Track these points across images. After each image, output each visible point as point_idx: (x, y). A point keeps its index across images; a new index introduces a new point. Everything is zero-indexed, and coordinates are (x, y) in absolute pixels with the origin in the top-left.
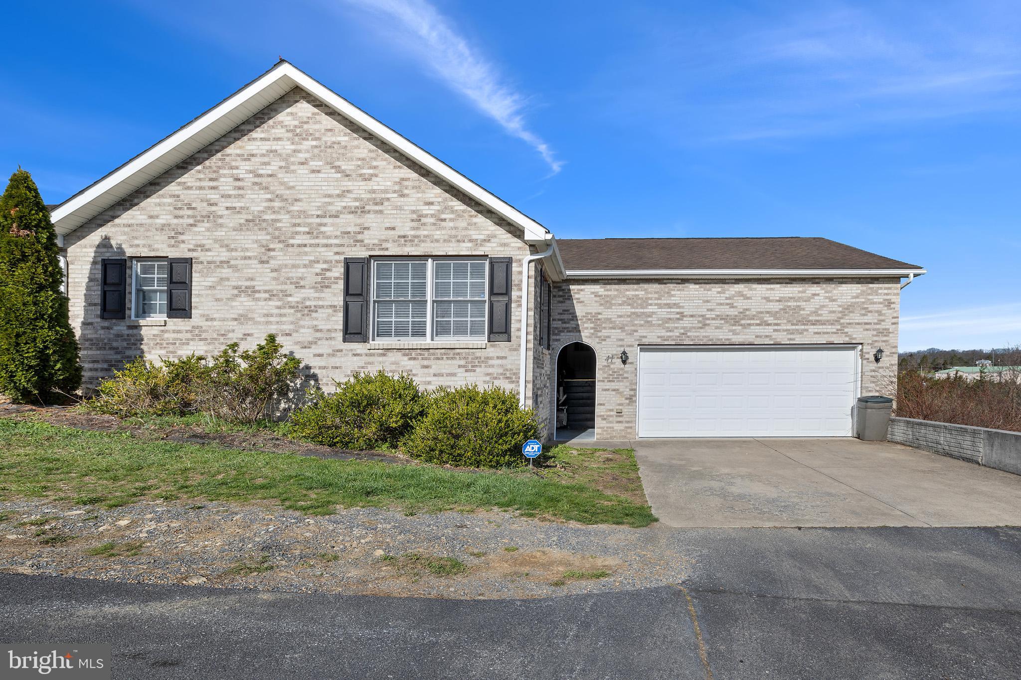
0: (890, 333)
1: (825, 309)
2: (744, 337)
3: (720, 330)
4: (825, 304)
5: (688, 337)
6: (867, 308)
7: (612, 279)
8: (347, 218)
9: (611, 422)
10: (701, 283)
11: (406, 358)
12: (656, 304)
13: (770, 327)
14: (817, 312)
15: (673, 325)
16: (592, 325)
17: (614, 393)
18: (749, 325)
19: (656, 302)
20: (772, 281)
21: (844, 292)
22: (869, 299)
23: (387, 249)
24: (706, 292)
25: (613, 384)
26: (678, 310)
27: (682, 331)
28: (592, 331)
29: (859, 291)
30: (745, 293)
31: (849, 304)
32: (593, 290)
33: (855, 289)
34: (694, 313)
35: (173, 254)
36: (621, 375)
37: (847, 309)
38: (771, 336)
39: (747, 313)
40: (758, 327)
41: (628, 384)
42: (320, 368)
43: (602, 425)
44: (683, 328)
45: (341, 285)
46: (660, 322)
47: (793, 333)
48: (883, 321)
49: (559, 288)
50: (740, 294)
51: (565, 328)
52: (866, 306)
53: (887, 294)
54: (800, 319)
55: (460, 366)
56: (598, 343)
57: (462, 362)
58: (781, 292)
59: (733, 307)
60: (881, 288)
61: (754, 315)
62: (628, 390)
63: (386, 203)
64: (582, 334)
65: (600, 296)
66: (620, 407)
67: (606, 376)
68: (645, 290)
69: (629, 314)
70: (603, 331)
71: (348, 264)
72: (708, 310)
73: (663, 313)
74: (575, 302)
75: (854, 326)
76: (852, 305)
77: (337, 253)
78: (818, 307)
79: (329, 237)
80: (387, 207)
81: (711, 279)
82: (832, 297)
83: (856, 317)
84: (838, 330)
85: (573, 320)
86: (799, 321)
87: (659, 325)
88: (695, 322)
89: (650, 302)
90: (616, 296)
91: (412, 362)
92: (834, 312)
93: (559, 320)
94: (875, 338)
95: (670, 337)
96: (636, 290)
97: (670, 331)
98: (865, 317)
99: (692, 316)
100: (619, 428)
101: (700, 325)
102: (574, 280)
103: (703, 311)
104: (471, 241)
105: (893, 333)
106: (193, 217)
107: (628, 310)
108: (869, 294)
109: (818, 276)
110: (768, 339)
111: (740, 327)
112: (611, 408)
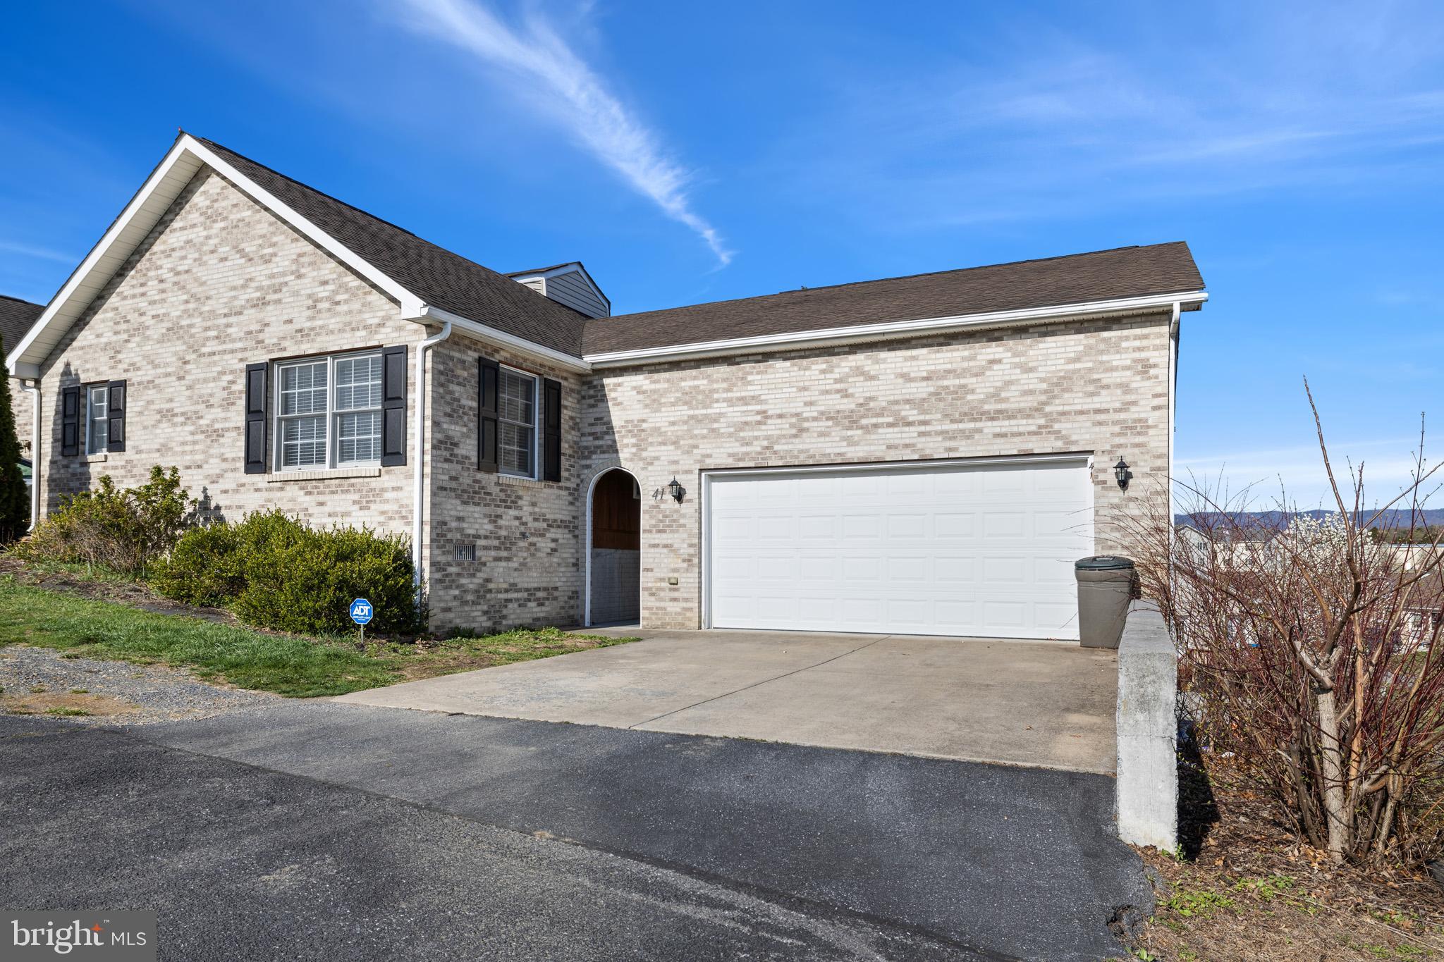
0: (1148, 427)
1: (1013, 388)
2: (866, 448)
3: (827, 439)
4: (1014, 377)
5: (775, 453)
6: (1099, 380)
7: (660, 364)
8: (250, 313)
9: (661, 600)
10: (793, 358)
11: (302, 493)
12: (725, 400)
13: (912, 429)
14: (998, 395)
15: (751, 434)
16: (634, 441)
17: (665, 550)
18: (876, 426)
19: (725, 395)
20: (914, 342)
21: (1050, 351)
22: (1101, 363)
23: (284, 349)
24: (802, 373)
25: (664, 535)
26: (758, 408)
27: (765, 443)
28: (634, 450)
29: (1081, 348)
30: (866, 369)
31: (1062, 374)
32: (634, 384)
33: (1073, 343)
34: (784, 411)
35: (113, 377)
36: (674, 521)
37: (1057, 384)
38: (914, 445)
39: (872, 404)
40: (891, 430)
41: (685, 536)
42: (229, 508)
43: (649, 604)
44: (767, 438)
45: (242, 403)
46: (732, 430)
47: (954, 438)
48: (1134, 403)
49: (589, 384)
50: (859, 372)
51: (597, 447)
52: (1096, 376)
53: (1140, 349)
54: (966, 409)
55: (354, 502)
56: (643, 469)
57: (356, 497)
58: (930, 362)
59: (847, 396)
60: (1127, 338)
61: (884, 409)
62: (685, 546)
63: (284, 289)
64: (621, 455)
65: (644, 392)
66: (676, 575)
67: (653, 522)
68: (709, 377)
69: (686, 418)
70: (650, 449)
71: (251, 370)
72: (806, 404)
73: (736, 414)
74: (610, 404)
75: (1072, 417)
76: (1068, 377)
77: (241, 360)
78: (999, 384)
79: (234, 341)
80: (285, 295)
81: (808, 349)
82: (1026, 363)
83: (1076, 400)
84: (1040, 427)
85: (607, 433)
86: (965, 414)
87: (730, 435)
88: (784, 426)
89: (716, 396)
90: (667, 391)
91: (308, 498)
92: (1031, 392)
93: (590, 434)
94: (1118, 440)
95: (747, 454)
96: (695, 378)
97: (747, 444)
98: (1096, 399)
99: (780, 416)
100: (674, 610)
101: (794, 431)
102: (609, 369)
103: (798, 407)
104: (365, 327)
105: (1156, 426)
106: (126, 331)
107: (683, 412)
108: (1102, 352)
109: (997, 326)
110: (908, 451)
111: (859, 432)
112: (662, 575)
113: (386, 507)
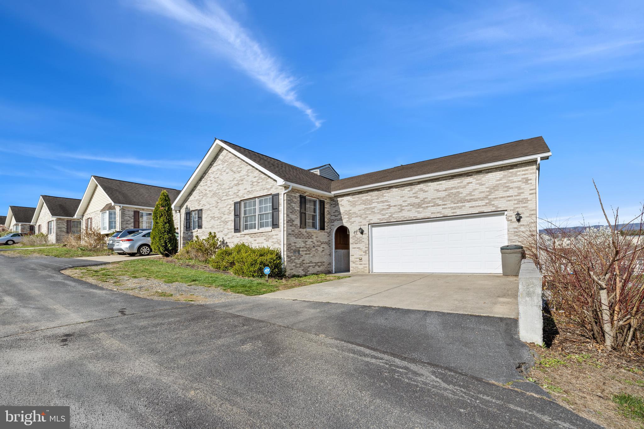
0: (528, 201)
1: (476, 191)
2: (424, 214)
3: (411, 212)
4: (476, 188)
5: (393, 217)
6: (509, 186)
7: (355, 193)
8: (235, 188)
9: (357, 264)
10: (399, 187)
11: (250, 237)
12: (376, 202)
13: (440, 207)
14: (471, 194)
15: (385, 212)
16: (347, 216)
17: (358, 249)
18: (427, 207)
19: (376, 201)
20: (440, 179)
21: (490, 178)
22: (509, 180)
23: (244, 197)
24: (402, 192)
25: (357, 245)
26: (387, 204)
27: (390, 215)
28: (347, 219)
29: (502, 176)
30: (424, 189)
31: (495, 185)
32: (347, 199)
33: (498, 174)
34: (396, 204)
35: (199, 208)
36: (361, 240)
37: (493, 189)
38: (441, 212)
39: (426, 200)
40: (433, 208)
41: (364, 245)
42: (230, 243)
43: (353, 266)
44: (390, 213)
45: (233, 213)
46: (379, 211)
47: (455, 209)
48: (523, 193)
49: (333, 200)
50: (421, 190)
51: (336, 219)
52: (507, 185)
53: (524, 174)
54: (459, 199)
55: (264, 239)
56: (350, 225)
57: (265, 238)
58: (446, 185)
59: (417, 198)
60: (519, 171)
61: (430, 201)
62: (364, 248)
63: (244, 180)
64: (343, 221)
65: (350, 202)
66: (361, 257)
67: (354, 241)
68: (371, 195)
69: (364, 209)
70: (352, 219)
71: (235, 204)
72: (403, 201)
73: (380, 206)
74: (340, 206)
75: (499, 199)
76: (497, 186)
77: (233, 201)
78: (471, 190)
79: (230, 196)
80: (244, 182)
81: (404, 184)
82: (481, 183)
83: (500, 193)
84: (486, 203)
85: (339, 215)
86: (459, 201)
87: (378, 213)
88: (396, 209)
89: (373, 201)
90: (357, 201)
91: (251, 239)
92: (483, 192)
93: (334, 215)
94: (516, 206)
95: (384, 218)
96: (367, 196)
97: (384, 215)
98: (507, 192)
99: (395, 206)
100: (361, 267)
101: (399, 210)
102: (339, 195)
103: (401, 202)
104: (267, 189)
105: (531, 200)
106: (202, 195)
107: (363, 207)
108: (510, 177)
109: (470, 171)
110: (439, 214)
111: (422, 209)
112: (357, 257)
113: (273, 240)
